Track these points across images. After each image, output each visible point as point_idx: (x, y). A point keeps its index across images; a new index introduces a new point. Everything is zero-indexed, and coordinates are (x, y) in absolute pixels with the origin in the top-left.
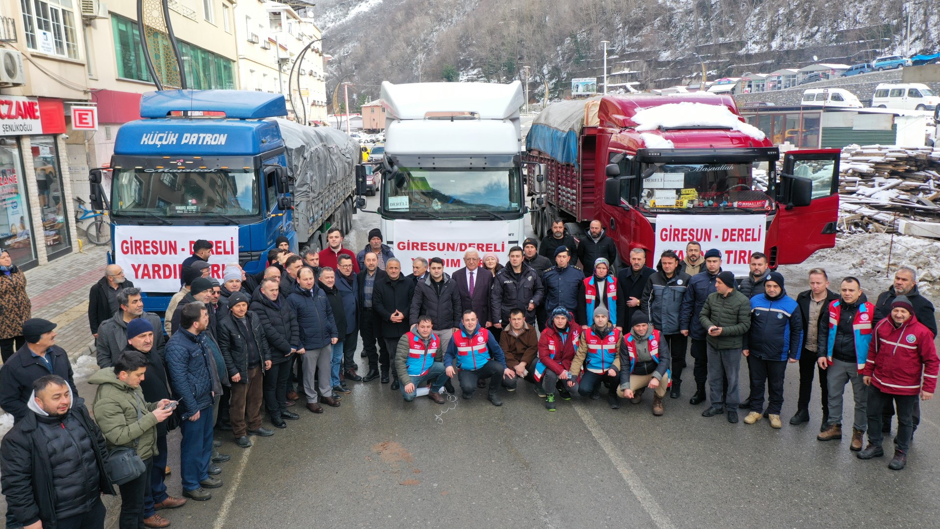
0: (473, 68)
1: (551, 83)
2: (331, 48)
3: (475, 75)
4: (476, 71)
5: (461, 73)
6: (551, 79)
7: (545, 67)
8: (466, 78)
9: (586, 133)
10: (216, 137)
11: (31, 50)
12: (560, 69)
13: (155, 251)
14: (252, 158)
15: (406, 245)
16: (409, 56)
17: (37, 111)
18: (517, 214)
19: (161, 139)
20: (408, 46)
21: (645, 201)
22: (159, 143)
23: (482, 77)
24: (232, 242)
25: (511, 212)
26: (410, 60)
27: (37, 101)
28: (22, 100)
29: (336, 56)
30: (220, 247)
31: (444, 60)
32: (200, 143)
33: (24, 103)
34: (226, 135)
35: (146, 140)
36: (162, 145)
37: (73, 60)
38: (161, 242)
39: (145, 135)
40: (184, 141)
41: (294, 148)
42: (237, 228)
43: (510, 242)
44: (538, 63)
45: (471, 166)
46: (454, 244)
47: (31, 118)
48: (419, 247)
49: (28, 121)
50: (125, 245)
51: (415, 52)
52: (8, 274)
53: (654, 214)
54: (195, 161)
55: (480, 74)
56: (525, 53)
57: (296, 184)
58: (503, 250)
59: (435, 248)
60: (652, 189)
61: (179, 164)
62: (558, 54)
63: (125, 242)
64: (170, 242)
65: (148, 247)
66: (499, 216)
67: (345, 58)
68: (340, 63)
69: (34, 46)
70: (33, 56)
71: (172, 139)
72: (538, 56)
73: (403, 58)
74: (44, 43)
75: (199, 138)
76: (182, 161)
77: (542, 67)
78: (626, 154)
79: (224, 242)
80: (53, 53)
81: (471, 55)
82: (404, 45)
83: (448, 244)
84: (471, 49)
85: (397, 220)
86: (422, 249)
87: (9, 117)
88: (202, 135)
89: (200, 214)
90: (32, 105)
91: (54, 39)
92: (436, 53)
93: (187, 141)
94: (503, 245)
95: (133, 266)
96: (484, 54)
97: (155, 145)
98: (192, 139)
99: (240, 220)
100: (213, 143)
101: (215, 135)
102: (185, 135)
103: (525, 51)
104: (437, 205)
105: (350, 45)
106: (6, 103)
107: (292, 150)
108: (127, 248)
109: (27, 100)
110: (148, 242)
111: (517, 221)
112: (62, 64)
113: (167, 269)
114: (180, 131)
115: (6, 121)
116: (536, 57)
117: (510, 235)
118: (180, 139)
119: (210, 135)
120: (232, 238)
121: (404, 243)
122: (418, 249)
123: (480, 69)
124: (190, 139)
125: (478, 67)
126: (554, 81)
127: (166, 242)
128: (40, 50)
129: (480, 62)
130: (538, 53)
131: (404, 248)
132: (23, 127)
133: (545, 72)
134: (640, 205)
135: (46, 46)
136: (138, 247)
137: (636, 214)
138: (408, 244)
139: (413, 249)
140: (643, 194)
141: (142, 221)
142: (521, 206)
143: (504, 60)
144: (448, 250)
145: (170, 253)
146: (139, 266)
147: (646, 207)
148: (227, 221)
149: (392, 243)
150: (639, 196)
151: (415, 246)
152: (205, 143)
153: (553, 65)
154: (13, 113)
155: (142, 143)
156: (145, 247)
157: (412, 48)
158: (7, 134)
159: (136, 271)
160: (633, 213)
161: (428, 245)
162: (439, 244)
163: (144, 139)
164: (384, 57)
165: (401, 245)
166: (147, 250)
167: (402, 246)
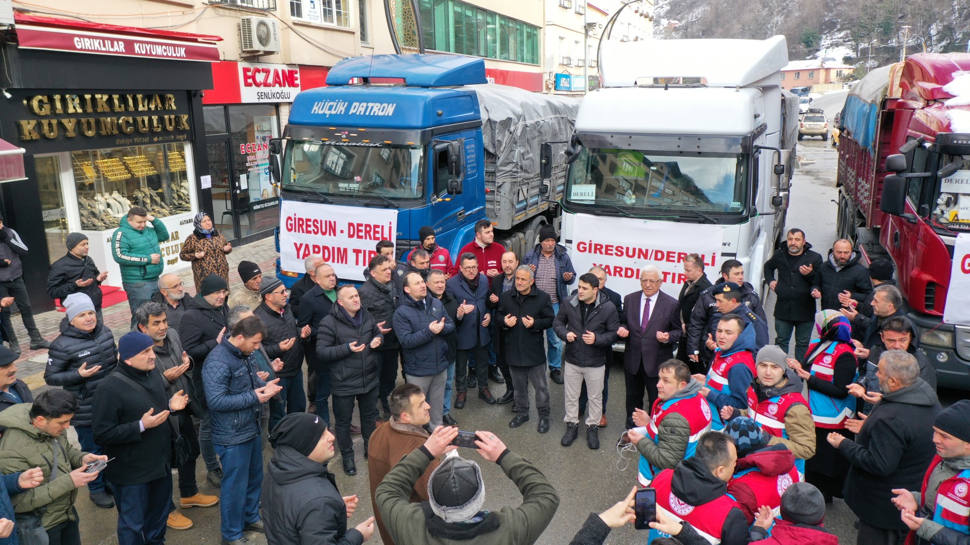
0: (840, 30)
1: (940, 45)
2: (679, 14)
3: (841, 38)
4: (843, 34)
5: (824, 37)
6: (940, 41)
7: (934, 26)
8: (829, 42)
9: (889, 106)
10: (384, 107)
11: (296, 19)
12: (953, 29)
13: (316, 230)
14: (419, 131)
15: (587, 246)
16: (764, 19)
17: (297, 79)
18: (739, 216)
19: (330, 108)
20: (764, 7)
21: (942, 212)
22: (328, 112)
23: (849, 41)
24: (390, 228)
25: (729, 214)
26: (765, 24)
27: (298, 70)
28: (281, 68)
29: (684, 22)
30: (378, 232)
31: (804, 21)
32: (367, 114)
33: (283, 72)
34: (395, 105)
35: (317, 109)
36: (330, 115)
37: (343, 28)
38: (321, 221)
39: (316, 103)
40: (352, 111)
41: (498, 121)
42: (396, 211)
43: (723, 254)
44: (925, 22)
45: (699, 150)
46: (647, 251)
47: (289, 86)
48: (603, 250)
49: (287, 89)
50: (290, 222)
51: (771, 14)
52: (209, 237)
53: (954, 232)
54: (359, 133)
55: (847, 37)
56: (909, 10)
57: (499, 162)
58: (713, 264)
59: (622, 254)
60: (956, 195)
61: (344, 136)
62: (953, 10)
63: (289, 218)
64: (330, 222)
65: (310, 226)
66: (711, 218)
67: (692, 23)
68: (686, 29)
69: (299, 14)
70: (295, 24)
71: (341, 108)
72: (925, 13)
73: (757, 21)
74: (310, 12)
75: (367, 107)
76: (346, 133)
77: (929, 26)
78: (924, 140)
79: (383, 227)
80: (320, 21)
81: (839, 15)
82: (760, 7)
83: (640, 250)
84: (839, 8)
85: (578, 214)
86: (607, 253)
87: (266, 85)
88: (370, 105)
89: (361, 194)
90: (292, 73)
91: (322, 7)
92: (797, 14)
93: (354, 111)
94: (714, 258)
95: (295, 244)
96: (855, 13)
97: (324, 114)
98: (360, 109)
99: (401, 203)
100: (381, 114)
101: (384, 105)
102: (355, 104)
103: (909, 8)
104: (631, 199)
105: (701, 9)
106: (264, 71)
107: (495, 122)
108: (291, 225)
109: (286, 69)
110: (310, 220)
111: (737, 226)
112: (329, 33)
113: (326, 251)
114: (350, 100)
115: (262, 89)
116: (923, 15)
117: (724, 244)
118: (348, 109)
119: (379, 105)
120: (390, 223)
121: (585, 244)
122: (601, 253)
123: (849, 31)
124: (358, 109)
125: (846, 29)
126: (944, 43)
127: (326, 222)
128: (305, 18)
129: (849, 23)
130: (926, 10)
131: (585, 249)
132: (281, 95)
133: (933, 32)
134: (933, 218)
135: (313, 14)
136: (300, 225)
137: (926, 230)
138: (590, 245)
139: (595, 252)
140: (939, 201)
141: (305, 197)
142: (745, 207)
143: (880, 19)
144: (639, 257)
145: (330, 235)
146: (301, 245)
147: (942, 220)
148: (386, 203)
149: (569, 242)
150: (933, 205)
151: (598, 248)
152: (372, 114)
153: (945, 23)
154: (270, 80)
155: (312, 112)
156: (308, 226)
157: (769, 10)
158: (262, 101)
159: (298, 250)
160: (921, 228)
161: (614, 249)
162: (628, 249)
163: (315, 108)
164: (735, 21)
165: (582, 245)
166: (309, 229)
167: (582, 247)
